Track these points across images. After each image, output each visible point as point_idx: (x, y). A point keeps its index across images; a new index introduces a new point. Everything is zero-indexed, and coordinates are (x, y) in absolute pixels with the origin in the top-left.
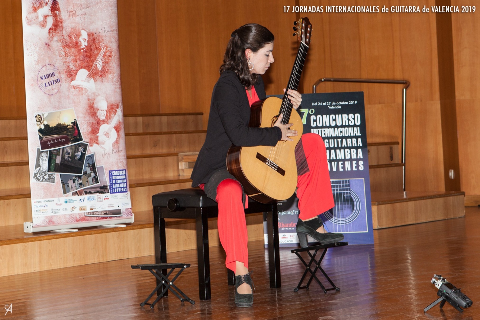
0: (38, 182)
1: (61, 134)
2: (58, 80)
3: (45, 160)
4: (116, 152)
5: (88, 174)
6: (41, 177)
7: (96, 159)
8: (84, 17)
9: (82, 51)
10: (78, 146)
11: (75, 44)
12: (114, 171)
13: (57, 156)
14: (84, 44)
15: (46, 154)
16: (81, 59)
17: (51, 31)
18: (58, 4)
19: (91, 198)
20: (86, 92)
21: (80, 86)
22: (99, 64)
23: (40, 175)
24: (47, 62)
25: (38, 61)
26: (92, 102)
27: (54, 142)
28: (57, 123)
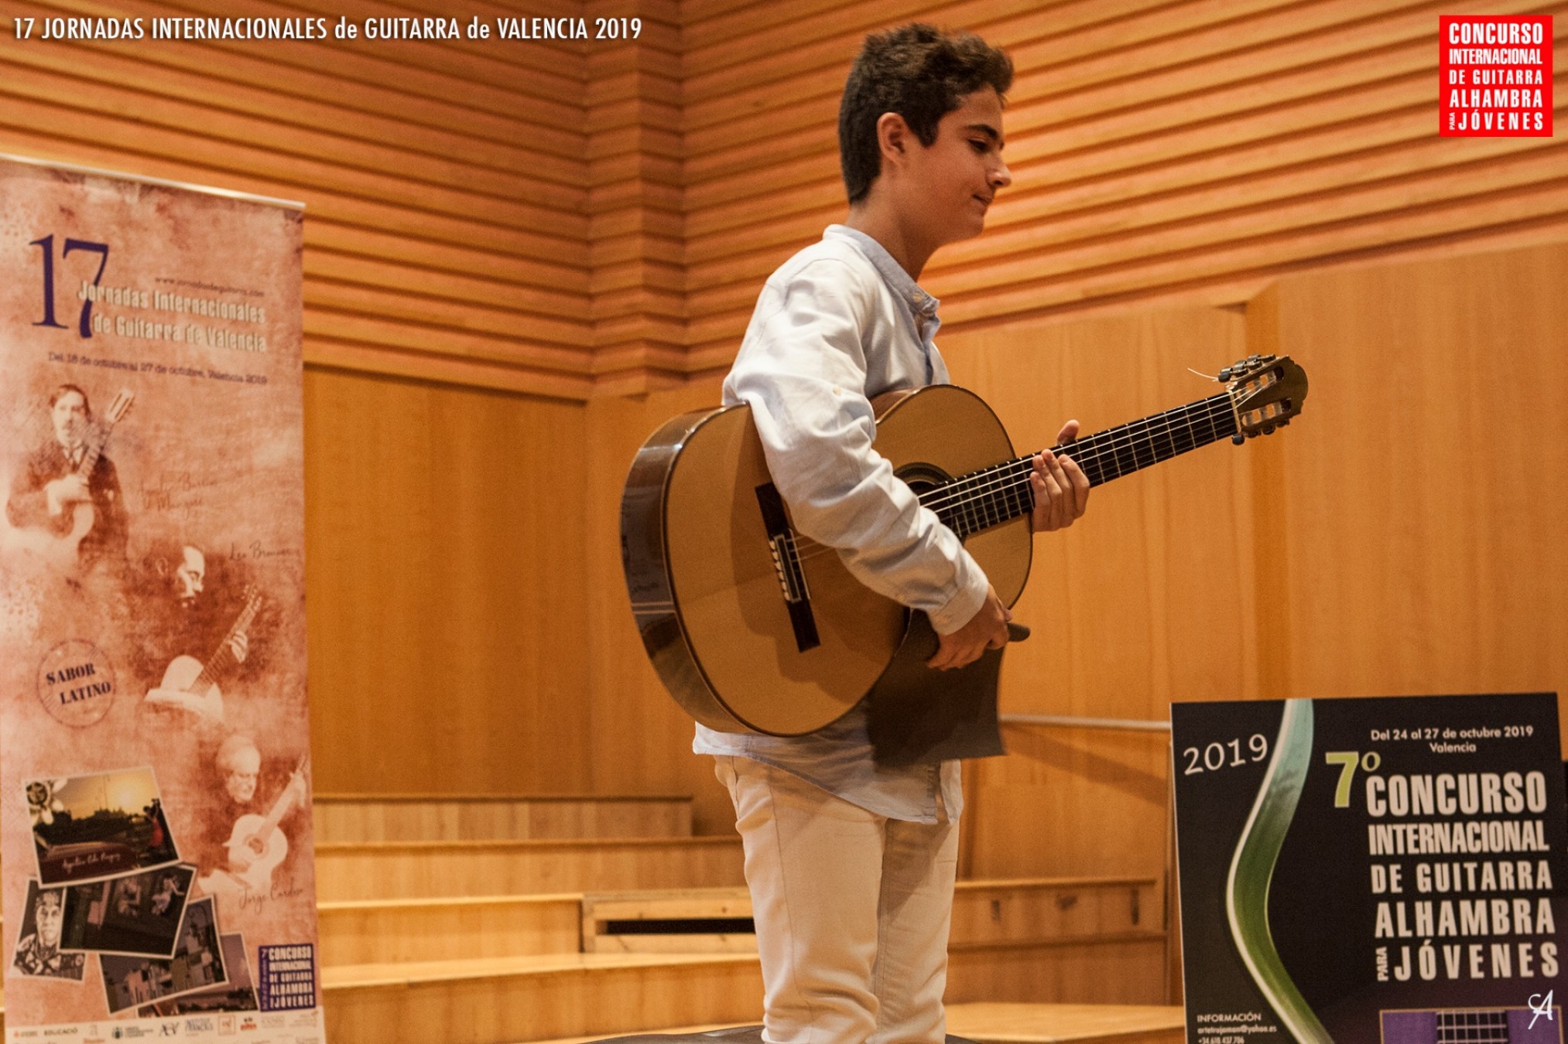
0: (28, 977)
1: (107, 841)
2: (105, 685)
3: (54, 913)
4: (282, 892)
5: (192, 955)
6: (38, 961)
7: (220, 913)
8: (196, 512)
9: (185, 605)
10: (160, 877)
11: (162, 586)
12: (274, 947)
13: (94, 905)
14: (192, 587)
15: (57, 897)
16: (181, 627)
17: (87, 545)
18: (113, 470)
19: (199, 1024)
20: (194, 723)
21: (175, 706)
22: (239, 645)
23: (35, 957)
24: (71, 631)
25: (41, 632)
26: (210, 751)
27: (84, 862)
28: (98, 809)
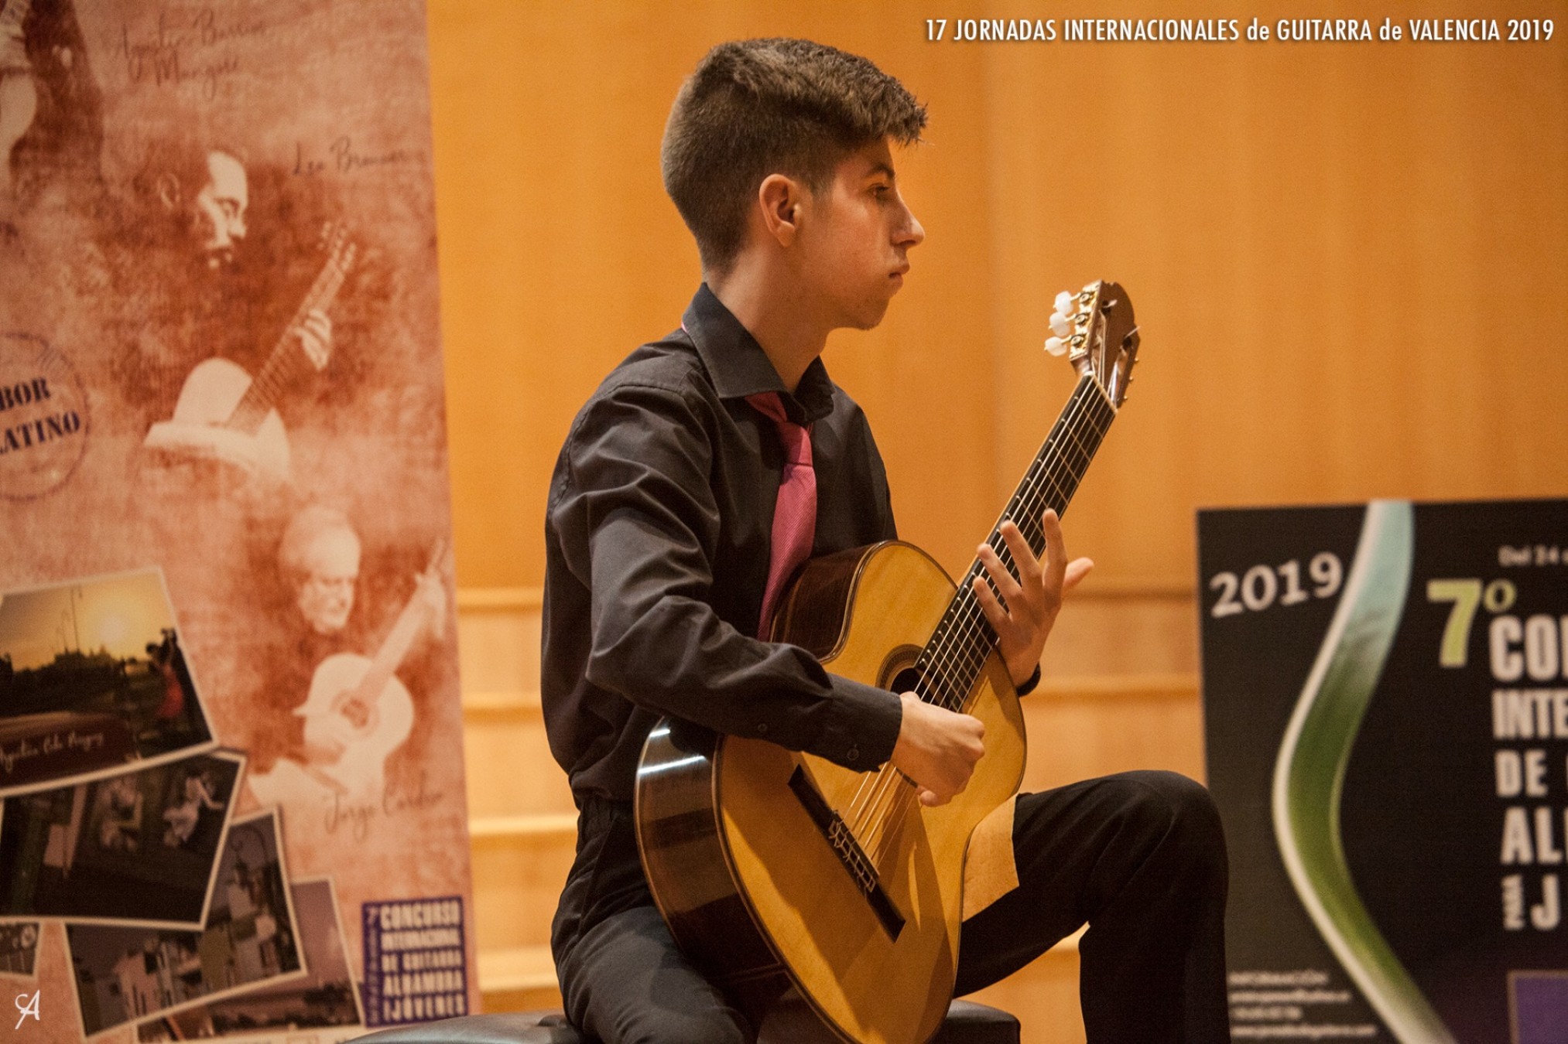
1: (81, 710)
2: (71, 419)
4: (405, 801)
5: (239, 922)
7: (291, 841)
8: (229, 86)
9: (214, 263)
10: (180, 774)
11: (170, 229)
12: (390, 904)
13: (56, 830)
14: (227, 229)
16: (208, 306)
17: (26, 155)
18: (69, 8)
20: (237, 486)
21: (201, 455)
22: (315, 337)
24: (4, 321)
26: (266, 536)
27: (36, 752)
28: (62, 651)
